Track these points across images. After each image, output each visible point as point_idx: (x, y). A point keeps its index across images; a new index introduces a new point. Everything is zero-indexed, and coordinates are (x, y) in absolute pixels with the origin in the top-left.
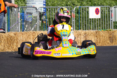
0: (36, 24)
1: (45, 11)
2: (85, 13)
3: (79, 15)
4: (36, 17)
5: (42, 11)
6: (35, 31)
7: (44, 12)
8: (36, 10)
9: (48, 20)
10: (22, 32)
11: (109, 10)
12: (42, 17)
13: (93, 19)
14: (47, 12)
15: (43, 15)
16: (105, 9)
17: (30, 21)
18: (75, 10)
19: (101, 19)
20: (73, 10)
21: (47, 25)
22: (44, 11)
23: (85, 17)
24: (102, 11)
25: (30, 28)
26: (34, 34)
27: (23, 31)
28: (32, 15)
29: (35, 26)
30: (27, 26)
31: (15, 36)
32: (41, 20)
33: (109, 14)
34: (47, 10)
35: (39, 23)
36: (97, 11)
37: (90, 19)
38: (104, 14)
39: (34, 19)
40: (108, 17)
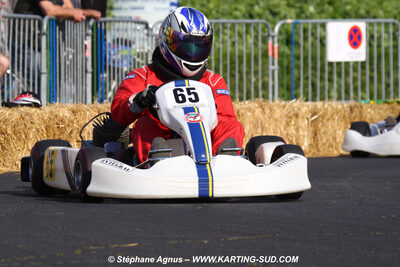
2: (313, 45)
3: (291, 49)
8: (146, 31)
10: (99, 105)
11: (394, 34)
13: (339, 64)
16: (383, 30)
17: (125, 69)
18: (280, 33)
19: (368, 66)
20: (271, 33)
23: (314, 58)
24: (372, 37)
27: (101, 101)
28: (133, 46)
30: (114, 84)
31: (72, 118)
37: (331, 64)
38: (379, 46)
39: (137, 60)
40: (391, 58)
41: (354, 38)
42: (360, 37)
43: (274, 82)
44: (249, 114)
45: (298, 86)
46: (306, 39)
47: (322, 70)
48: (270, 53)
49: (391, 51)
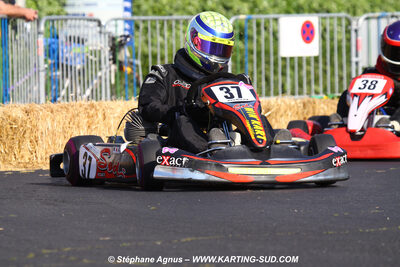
0: (100, 78)
1: (130, 30)
2: (267, 40)
3: (244, 43)
4: (100, 51)
5: (120, 30)
6: (94, 102)
7: (128, 36)
8: (98, 29)
9: (138, 62)
10: (52, 104)
11: (347, 27)
12: (119, 51)
13: (292, 59)
14: (137, 33)
15: (121, 45)
16: (336, 23)
19: (321, 61)
21: (135, 80)
22: (125, 30)
23: (267, 53)
24: (325, 30)
25: (79, 91)
26: (92, 112)
27: (54, 100)
28: (86, 44)
29: (95, 81)
30: (67, 82)
31: (25, 118)
32: (114, 62)
33: (349, 40)
34: (137, 27)
35: (109, 71)
37: (284, 59)
38: (332, 39)
39: (90, 57)
40: (344, 51)
41: (307, 33)
42: (312, 32)
46: (259, 33)
47: (276, 64)
49: (344, 44)
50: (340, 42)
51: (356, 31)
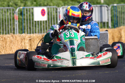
2: (30, 15)
3: (22, 16)
11: (56, 11)
13: (38, 21)
16: (52, 9)
18: (18, 11)
19: (48, 22)
20: (15, 11)
23: (30, 20)
24: (49, 12)
33: (57, 15)
36: (43, 12)
37: (35, 22)
40: (55, 19)
42: (45, 13)
43: (17, 27)
44: (8, 39)
45: (25, 29)
46: (27, 13)
47: (33, 23)
48: (15, 18)
49: (55, 16)
50: (54, 16)
51: (59, 12)
